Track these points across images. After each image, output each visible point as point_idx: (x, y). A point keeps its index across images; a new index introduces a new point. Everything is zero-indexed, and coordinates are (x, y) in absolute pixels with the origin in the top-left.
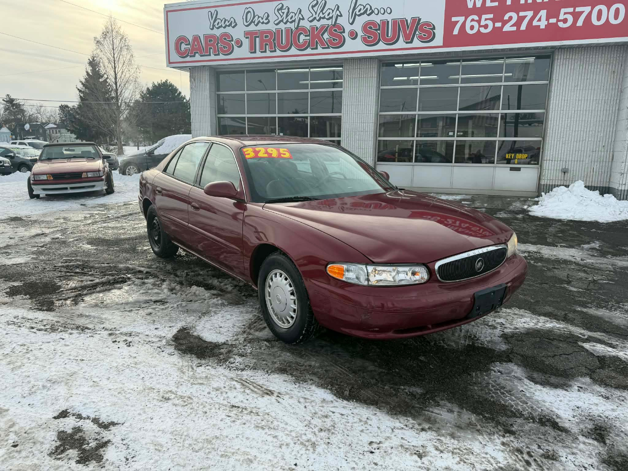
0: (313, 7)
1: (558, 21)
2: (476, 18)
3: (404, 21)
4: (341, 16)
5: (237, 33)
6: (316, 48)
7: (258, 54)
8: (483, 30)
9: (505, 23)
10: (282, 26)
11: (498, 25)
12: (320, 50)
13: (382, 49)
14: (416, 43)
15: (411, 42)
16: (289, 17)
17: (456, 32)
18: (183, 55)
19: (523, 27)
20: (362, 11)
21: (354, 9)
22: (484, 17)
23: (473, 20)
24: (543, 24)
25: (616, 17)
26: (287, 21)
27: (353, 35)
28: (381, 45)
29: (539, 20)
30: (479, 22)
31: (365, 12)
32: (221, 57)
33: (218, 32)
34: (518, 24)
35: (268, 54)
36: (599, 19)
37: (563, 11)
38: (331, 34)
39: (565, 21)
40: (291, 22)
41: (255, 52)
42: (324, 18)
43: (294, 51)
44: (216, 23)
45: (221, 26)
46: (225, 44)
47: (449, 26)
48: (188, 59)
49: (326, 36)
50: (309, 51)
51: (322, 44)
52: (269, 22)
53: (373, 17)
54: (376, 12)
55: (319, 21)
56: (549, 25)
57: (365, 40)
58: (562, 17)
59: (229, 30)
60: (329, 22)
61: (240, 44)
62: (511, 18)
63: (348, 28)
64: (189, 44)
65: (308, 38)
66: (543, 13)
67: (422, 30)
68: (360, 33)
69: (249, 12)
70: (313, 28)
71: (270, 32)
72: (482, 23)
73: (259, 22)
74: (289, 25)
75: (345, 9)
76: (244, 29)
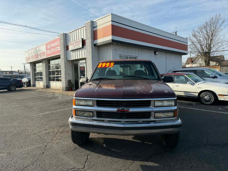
3: (43, 52)
7: (32, 60)
9: (51, 51)
10: (34, 54)
12: (36, 59)
13: (41, 58)
14: (44, 56)
24: (54, 51)
37: (56, 48)
42: (37, 52)
48: (27, 62)
53: (40, 52)
64: (27, 59)
65: (36, 56)
69: (31, 52)
76: (31, 55)
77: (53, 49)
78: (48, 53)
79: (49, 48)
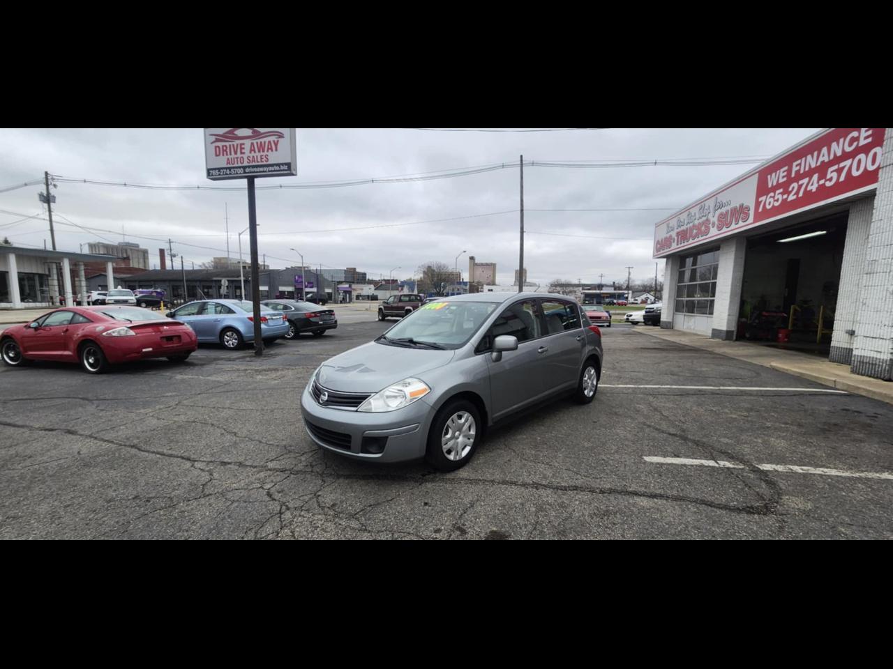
0: (700, 210)
1: (826, 180)
2: (772, 194)
3: (736, 209)
4: (710, 213)
5: (674, 234)
6: (699, 237)
8: (777, 204)
9: (789, 193)
10: (688, 226)
11: (785, 196)
12: (701, 238)
13: (724, 232)
14: (741, 224)
15: (738, 223)
16: (691, 219)
17: (760, 210)
19: (801, 194)
20: (718, 207)
21: (715, 206)
22: (778, 192)
23: (771, 197)
24: (814, 188)
25: (874, 163)
26: (690, 222)
27: (714, 225)
28: (725, 229)
29: (812, 185)
31: (720, 207)
32: (668, 249)
33: (668, 235)
34: (797, 193)
36: (858, 169)
37: (830, 170)
38: (706, 226)
39: (831, 179)
40: (692, 223)
41: (678, 244)
42: (703, 216)
43: (691, 241)
44: (668, 230)
45: (669, 232)
46: (670, 242)
47: (758, 204)
48: (659, 253)
49: (703, 228)
50: (696, 240)
51: (701, 234)
52: (684, 224)
53: (723, 210)
54: (724, 205)
55: (701, 218)
56: (819, 187)
57: (718, 227)
58: (828, 177)
59: (671, 233)
60: (704, 218)
61: (674, 240)
62: (793, 188)
63: (712, 220)
64: (660, 244)
65: (697, 231)
66: (815, 177)
67: (743, 212)
68: (716, 223)
69: (678, 220)
70: (700, 224)
71: (683, 231)
72: (776, 198)
73: (681, 225)
74: (690, 225)
75: (712, 209)
76: (676, 231)
77: (806, 180)
78: (768, 207)
79: (781, 180)
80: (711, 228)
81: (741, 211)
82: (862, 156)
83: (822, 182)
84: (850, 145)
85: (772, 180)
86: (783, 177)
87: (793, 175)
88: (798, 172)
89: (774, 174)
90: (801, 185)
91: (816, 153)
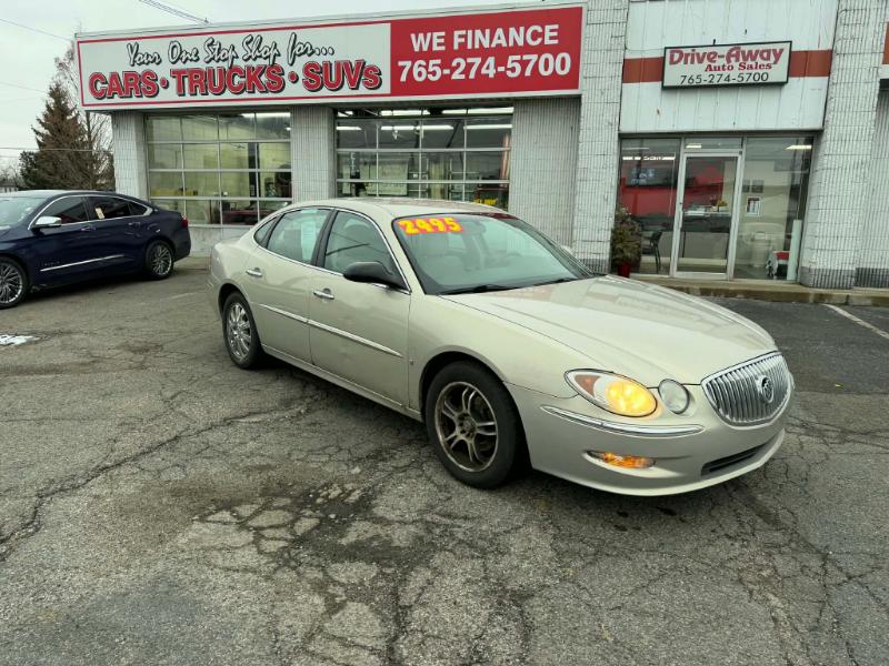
0: (247, 43)
1: (507, 69)
2: (423, 63)
3: (347, 64)
4: (279, 55)
5: (163, 71)
6: (254, 92)
7: (188, 97)
8: (431, 78)
9: (453, 70)
10: (213, 64)
11: (447, 72)
12: (257, 94)
13: (325, 95)
14: (363, 90)
15: (357, 88)
16: (221, 55)
17: (403, 78)
18: (100, 96)
19: (472, 76)
20: (302, 51)
21: (293, 48)
22: (432, 62)
23: (420, 66)
24: (491, 73)
25: (563, 68)
26: (219, 59)
27: (294, 78)
28: (325, 91)
29: (488, 68)
30: (426, 67)
31: (306, 51)
32: (145, 99)
33: (139, 70)
34: (466, 71)
35: (199, 97)
36: (546, 68)
37: (511, 58)
38: (269, 76)
39: (513, 70)
40: (224, 61)
41: (184, 95)
42: (260, 56)
43: (228, 94)
44: (137, 59)
45: (143, 63)
46: (149, 84)
47: (396, 71)
48: (106, 101)
49: (264, 78)
50: (245, 95)
51: (260, 87)
52: (198, 59)
53: (314, 58)
54: (317, 52)
55: (255, 59)
56: (497, 74)
57: (306, 84)
58: (510, 65)
59: (152, 67)
60: (266, 62)
61: (166, 85)
62: (459, 65)
63: (288, 70)
64: (106, 83)
65: (243, 80)
66: (491, 60)
67: (367, 74)
68: (301, 76)
69: (175, 46)
70: (250, 68)
71: (198, 71)
72: (431, 69)
73: (187, 59)
74: (221, 64)
75: (284, 47)
76: (169, 66)
77: (477, 61)
78: (417, 79)
79: (435, 48)
80: (288, 83)
81: (361, 72)
82: (550, 57)
83: (501, 69)
84: (534, 38)
85: (419, 42)
86: (439, 44)
87: (456, 47)
88: (463, 46)
89: (421, 36)
90: (473, 64)
91: (488, 32)
